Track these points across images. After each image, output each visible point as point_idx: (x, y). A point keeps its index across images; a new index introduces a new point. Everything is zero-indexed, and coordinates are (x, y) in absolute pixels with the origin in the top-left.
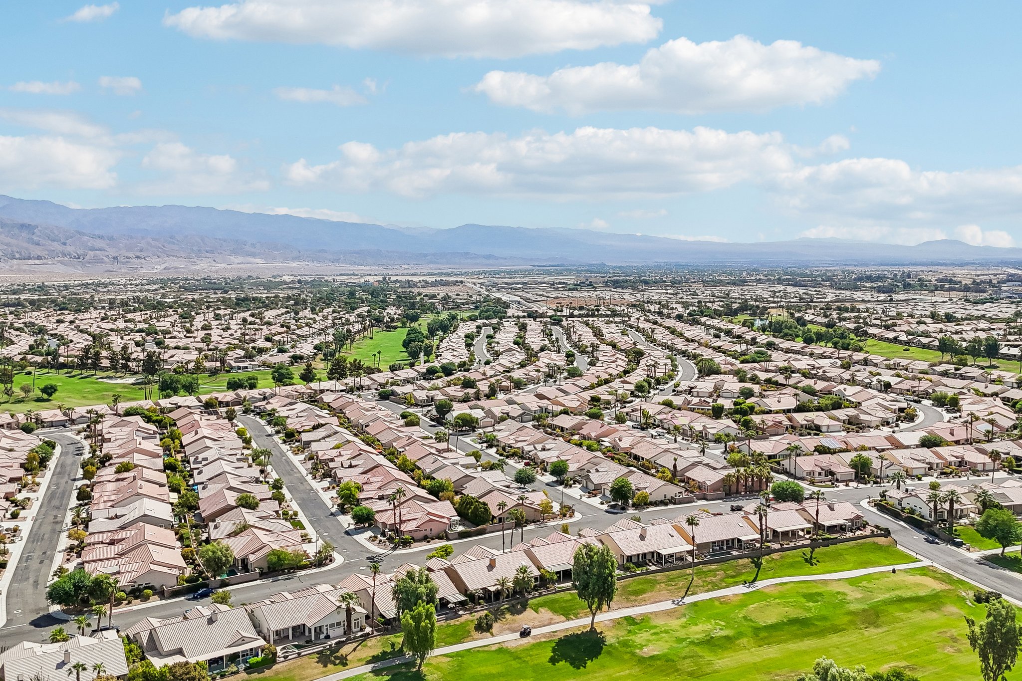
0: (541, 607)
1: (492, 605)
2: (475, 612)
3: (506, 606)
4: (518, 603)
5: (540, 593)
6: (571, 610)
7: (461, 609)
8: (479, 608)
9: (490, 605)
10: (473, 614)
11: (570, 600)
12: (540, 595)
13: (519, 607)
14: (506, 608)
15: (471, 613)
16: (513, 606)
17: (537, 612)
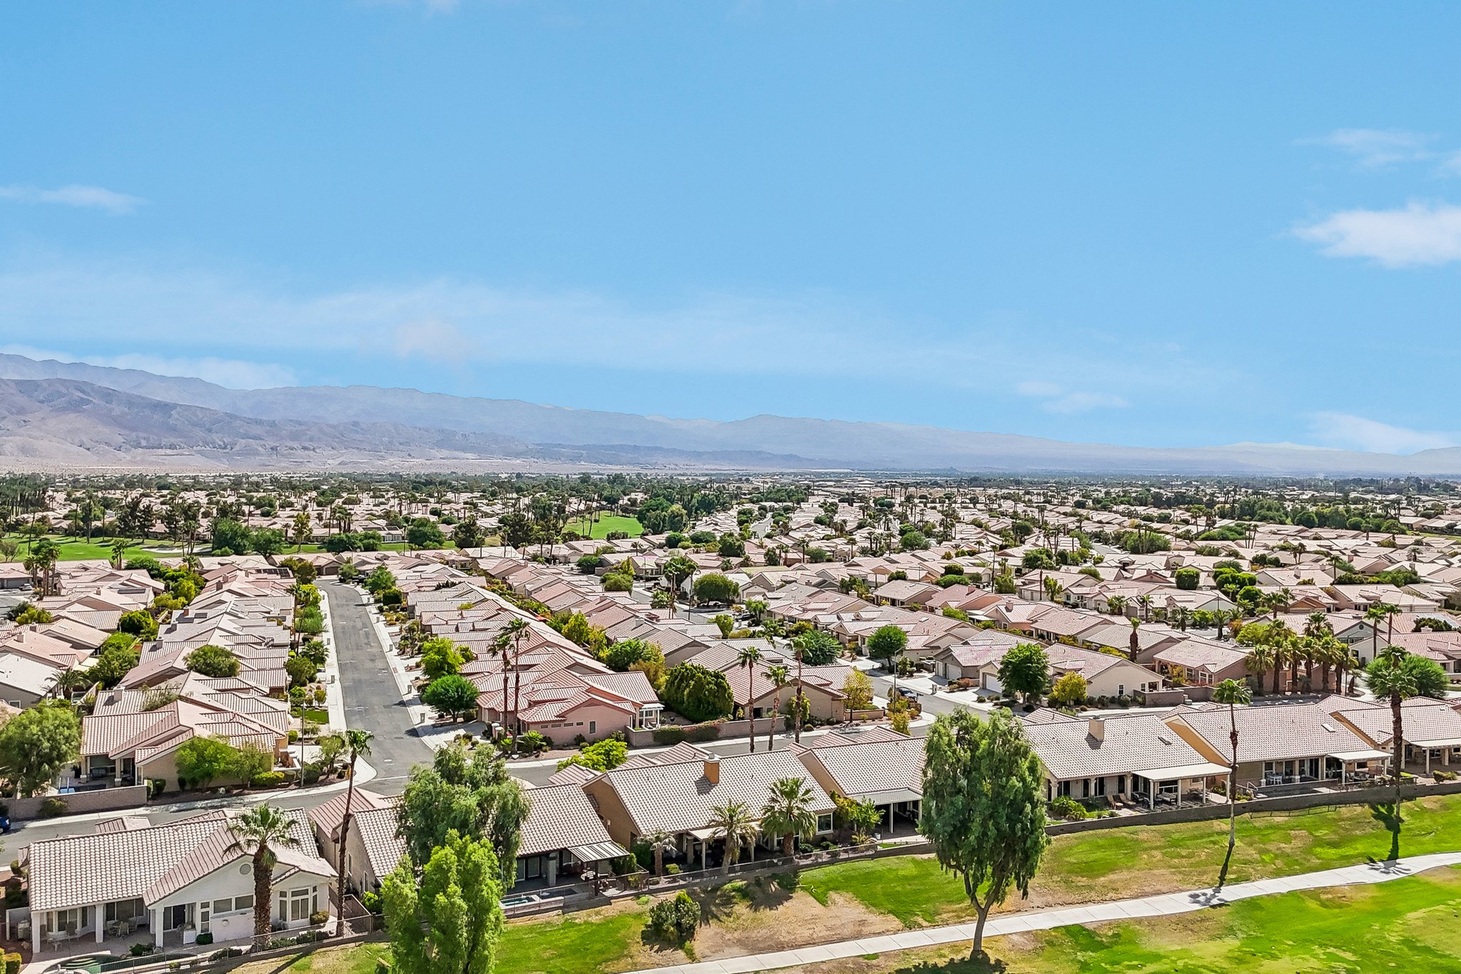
0: (836, 889)
1: (701, 876)
2: (651, 892)
3: (739, 883)
4: (774, 877)
5: (834, 855)
6: (916, 903)
7: (613, 885)
8: (663, 882)
9: (695, 877)
10: (644, 898)
11: (915, 878)
12: (834, 859)
13: (774, 887)
14: (738, 890)
15: (637, 896)
16: (758, 883)
17: (823, 903)
